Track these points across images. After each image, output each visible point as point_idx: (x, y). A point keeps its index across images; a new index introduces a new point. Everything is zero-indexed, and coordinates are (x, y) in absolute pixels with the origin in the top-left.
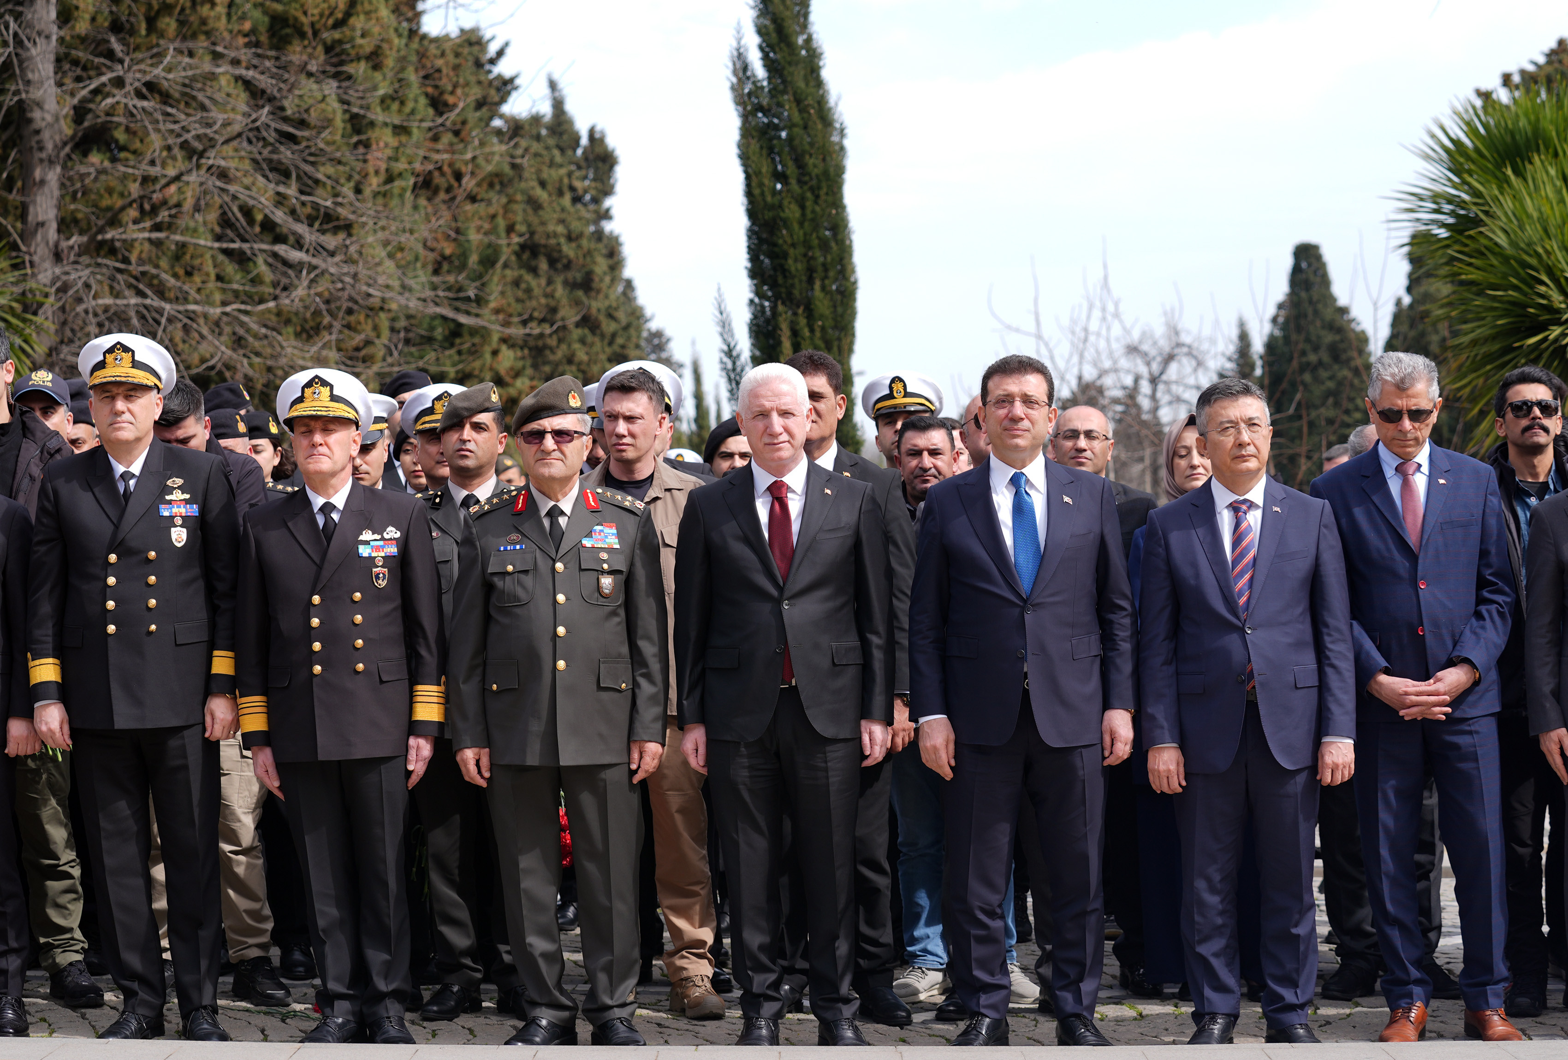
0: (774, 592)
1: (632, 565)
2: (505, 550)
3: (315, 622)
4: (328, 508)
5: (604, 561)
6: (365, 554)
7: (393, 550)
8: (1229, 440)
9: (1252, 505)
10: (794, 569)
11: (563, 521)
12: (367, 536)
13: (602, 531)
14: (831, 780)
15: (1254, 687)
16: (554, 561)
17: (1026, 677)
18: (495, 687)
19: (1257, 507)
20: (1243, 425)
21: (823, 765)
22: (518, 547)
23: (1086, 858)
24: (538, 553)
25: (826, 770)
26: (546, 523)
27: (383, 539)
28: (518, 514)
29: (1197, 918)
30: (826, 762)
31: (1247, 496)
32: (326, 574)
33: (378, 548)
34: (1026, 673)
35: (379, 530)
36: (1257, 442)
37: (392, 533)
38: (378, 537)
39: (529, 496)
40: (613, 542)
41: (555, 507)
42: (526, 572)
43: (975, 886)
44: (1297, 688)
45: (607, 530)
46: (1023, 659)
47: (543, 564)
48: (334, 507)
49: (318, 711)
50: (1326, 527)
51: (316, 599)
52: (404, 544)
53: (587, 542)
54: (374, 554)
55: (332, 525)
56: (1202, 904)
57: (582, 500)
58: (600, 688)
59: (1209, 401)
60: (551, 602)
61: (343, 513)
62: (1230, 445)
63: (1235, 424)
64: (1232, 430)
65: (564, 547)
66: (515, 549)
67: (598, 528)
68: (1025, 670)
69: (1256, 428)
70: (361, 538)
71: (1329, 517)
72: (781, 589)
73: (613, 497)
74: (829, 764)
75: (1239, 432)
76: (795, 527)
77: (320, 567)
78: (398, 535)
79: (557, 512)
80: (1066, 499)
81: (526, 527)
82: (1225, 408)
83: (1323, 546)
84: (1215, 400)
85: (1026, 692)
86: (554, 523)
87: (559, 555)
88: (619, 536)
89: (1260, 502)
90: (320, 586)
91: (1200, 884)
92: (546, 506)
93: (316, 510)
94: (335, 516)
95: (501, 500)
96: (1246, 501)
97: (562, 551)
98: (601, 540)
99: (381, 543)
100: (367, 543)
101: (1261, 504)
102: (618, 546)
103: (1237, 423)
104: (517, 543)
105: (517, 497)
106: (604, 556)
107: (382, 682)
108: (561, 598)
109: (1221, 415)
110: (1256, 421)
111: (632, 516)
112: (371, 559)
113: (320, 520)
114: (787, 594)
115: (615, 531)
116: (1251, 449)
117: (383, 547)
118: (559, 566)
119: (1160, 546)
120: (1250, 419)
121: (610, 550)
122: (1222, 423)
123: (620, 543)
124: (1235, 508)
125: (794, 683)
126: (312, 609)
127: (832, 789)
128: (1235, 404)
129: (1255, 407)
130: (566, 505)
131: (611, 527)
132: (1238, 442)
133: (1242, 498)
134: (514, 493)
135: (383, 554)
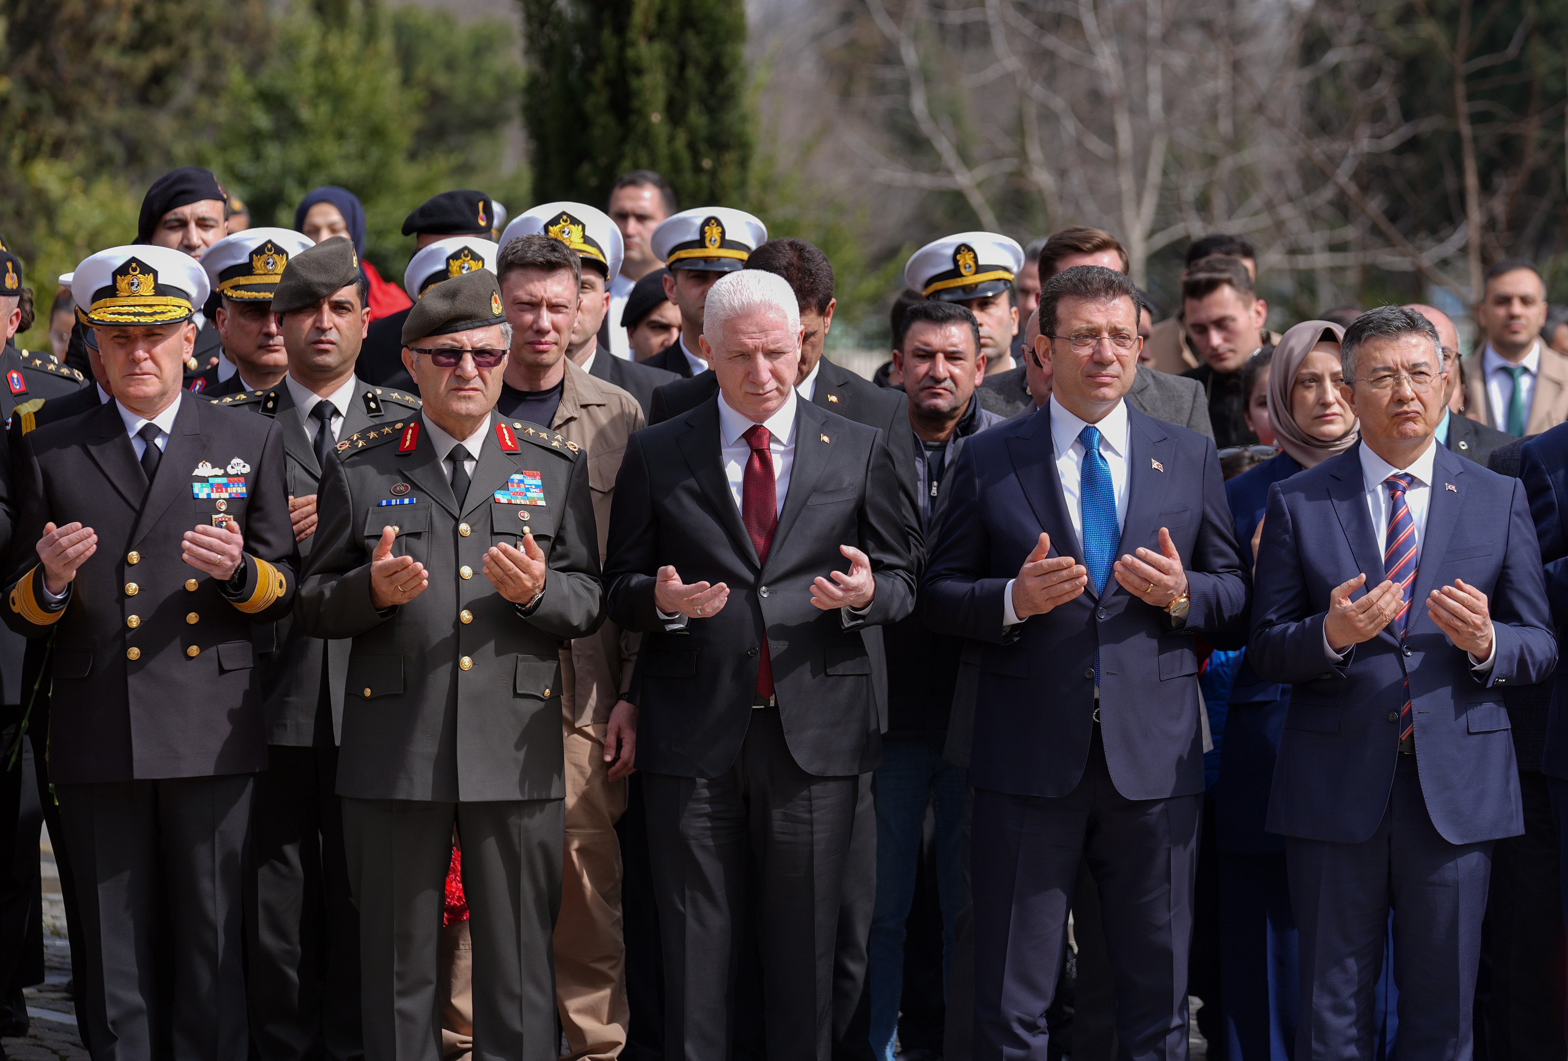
0: (750, 577)
1: (561, 528)
2: (389, 504)
3: (132, 588)
4: (149, 433)
5: (525, 523)
6: (203, 496)
7: (240, 490)
8: (1385, 394)
9: (1413, 481)
10: (776, 545)
11: (469, 467)
12: (204, 469)
13: (521, 481)
14: (817, 837)
15: (1412, 735)
16: (457, 521)
17: (1097, 705)
18: (368, 692)
19: (1421, 484)
20: (1404, 374)
21: (807, 816)
22: (406, 501)
23: (1167, 955)
24: (435, 510)
25: (811, 823)
26: (446, 469)
27: (226, 475)
28: (405, 455)
29: (1315, 1045)
30: (811, 812)
31: (1408, 470)
32: (147, 521)
33: (219, 487)
34: (1097, 700)
35: (221, 462)
36: (1423, 396)
37: (239, 466)
38: (220, 472)
39: (421, 431)
40: (537, 497)
41: (460, 446)
42: (417, 535)
43: (1011, 987)
44: (1469, 733)
45: (529, 481)
46: (1093, 681)
47: (442, 524)
48: (159, 431)
49: (134, 711)
50: (1518, 514)
51: (134, 556)
52: (255, 482)
53: (502, 497)
54: (214, 496)
55: (156, 456)
56: (1322, 1029)
57: (495, 438)
58: (516, 695)
59: (1359, 339)
60: (453, 576)
61: (170, 437)
62: (1386, 400)
63: (1394, 372)
64: (1389, 380)
65: (471, 502)
66: (402, 504)
67: (516, 477)
68: (1096, 695)
69: (1422, 378)
70: (197, 472)
71: (1522, 502)
72: (758, 573)
73: (537, 434)
74: (815, 815)
75: (1399, 383)
76: (780, 489)
77: (139, 514)
78: (247, 469)
79: (462, 455)
80: (1155, 464)
81: (418, 475)
82: (1379, 349)
83: (1515, 540)
84: (1367, 339)
85: (1097, 727)
86: (457, 470)
87: (464, 513)
88: (545, 488)
89: (1428, 479)
90: (138, 538)
91: (1321, 1001)
92: (444, 445)
93: (131, 435)
94: (159, 442)
95: (381, 434)
96: (1407, 475)
97: (467, 508)
98: (520, 494)
99: (224, 480)
100: (204, 480)
101: (1429, 482)
102: (543, 503)
103: (1396, 371)
104: (405, 496)
105: (404, 430)
106: (526, 516)
107: (222, 671)
108: (466, 571)
109: (1375, 359)
110: (1424, 369)
111: (563, 461)
112: (210, 502)
113: (139, 449)
114: (767, 577)
115: (539, 482)
116: (1415, 406)
117: (226, 486)
118: (464, 527)
119: (1286, 531)
120: (1415, 365)
121: (532, 508)
122: (1375, 370)
123: (546, 499)
124: (1391, 485)
125: (772, 703)
126: (128, 571)
127: (819, 848)
128: (1395, 344)
129: (1422, 348)
130: (474, 444)
131: (534, 477)
132: (1397, 397)
133: (1402, 472)
134: (399, 426)
135: (226, 496)
